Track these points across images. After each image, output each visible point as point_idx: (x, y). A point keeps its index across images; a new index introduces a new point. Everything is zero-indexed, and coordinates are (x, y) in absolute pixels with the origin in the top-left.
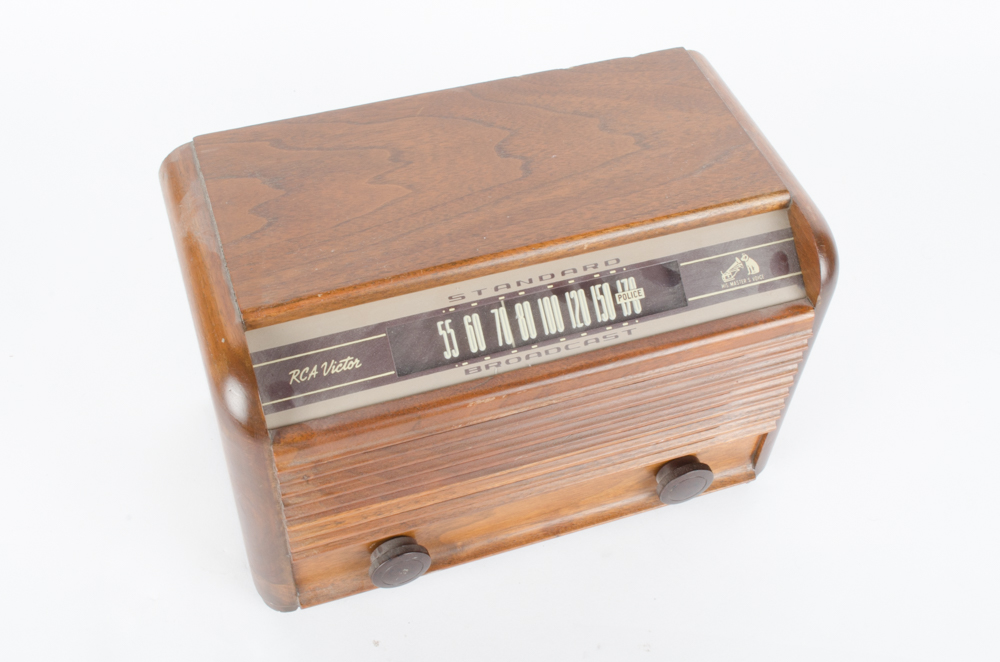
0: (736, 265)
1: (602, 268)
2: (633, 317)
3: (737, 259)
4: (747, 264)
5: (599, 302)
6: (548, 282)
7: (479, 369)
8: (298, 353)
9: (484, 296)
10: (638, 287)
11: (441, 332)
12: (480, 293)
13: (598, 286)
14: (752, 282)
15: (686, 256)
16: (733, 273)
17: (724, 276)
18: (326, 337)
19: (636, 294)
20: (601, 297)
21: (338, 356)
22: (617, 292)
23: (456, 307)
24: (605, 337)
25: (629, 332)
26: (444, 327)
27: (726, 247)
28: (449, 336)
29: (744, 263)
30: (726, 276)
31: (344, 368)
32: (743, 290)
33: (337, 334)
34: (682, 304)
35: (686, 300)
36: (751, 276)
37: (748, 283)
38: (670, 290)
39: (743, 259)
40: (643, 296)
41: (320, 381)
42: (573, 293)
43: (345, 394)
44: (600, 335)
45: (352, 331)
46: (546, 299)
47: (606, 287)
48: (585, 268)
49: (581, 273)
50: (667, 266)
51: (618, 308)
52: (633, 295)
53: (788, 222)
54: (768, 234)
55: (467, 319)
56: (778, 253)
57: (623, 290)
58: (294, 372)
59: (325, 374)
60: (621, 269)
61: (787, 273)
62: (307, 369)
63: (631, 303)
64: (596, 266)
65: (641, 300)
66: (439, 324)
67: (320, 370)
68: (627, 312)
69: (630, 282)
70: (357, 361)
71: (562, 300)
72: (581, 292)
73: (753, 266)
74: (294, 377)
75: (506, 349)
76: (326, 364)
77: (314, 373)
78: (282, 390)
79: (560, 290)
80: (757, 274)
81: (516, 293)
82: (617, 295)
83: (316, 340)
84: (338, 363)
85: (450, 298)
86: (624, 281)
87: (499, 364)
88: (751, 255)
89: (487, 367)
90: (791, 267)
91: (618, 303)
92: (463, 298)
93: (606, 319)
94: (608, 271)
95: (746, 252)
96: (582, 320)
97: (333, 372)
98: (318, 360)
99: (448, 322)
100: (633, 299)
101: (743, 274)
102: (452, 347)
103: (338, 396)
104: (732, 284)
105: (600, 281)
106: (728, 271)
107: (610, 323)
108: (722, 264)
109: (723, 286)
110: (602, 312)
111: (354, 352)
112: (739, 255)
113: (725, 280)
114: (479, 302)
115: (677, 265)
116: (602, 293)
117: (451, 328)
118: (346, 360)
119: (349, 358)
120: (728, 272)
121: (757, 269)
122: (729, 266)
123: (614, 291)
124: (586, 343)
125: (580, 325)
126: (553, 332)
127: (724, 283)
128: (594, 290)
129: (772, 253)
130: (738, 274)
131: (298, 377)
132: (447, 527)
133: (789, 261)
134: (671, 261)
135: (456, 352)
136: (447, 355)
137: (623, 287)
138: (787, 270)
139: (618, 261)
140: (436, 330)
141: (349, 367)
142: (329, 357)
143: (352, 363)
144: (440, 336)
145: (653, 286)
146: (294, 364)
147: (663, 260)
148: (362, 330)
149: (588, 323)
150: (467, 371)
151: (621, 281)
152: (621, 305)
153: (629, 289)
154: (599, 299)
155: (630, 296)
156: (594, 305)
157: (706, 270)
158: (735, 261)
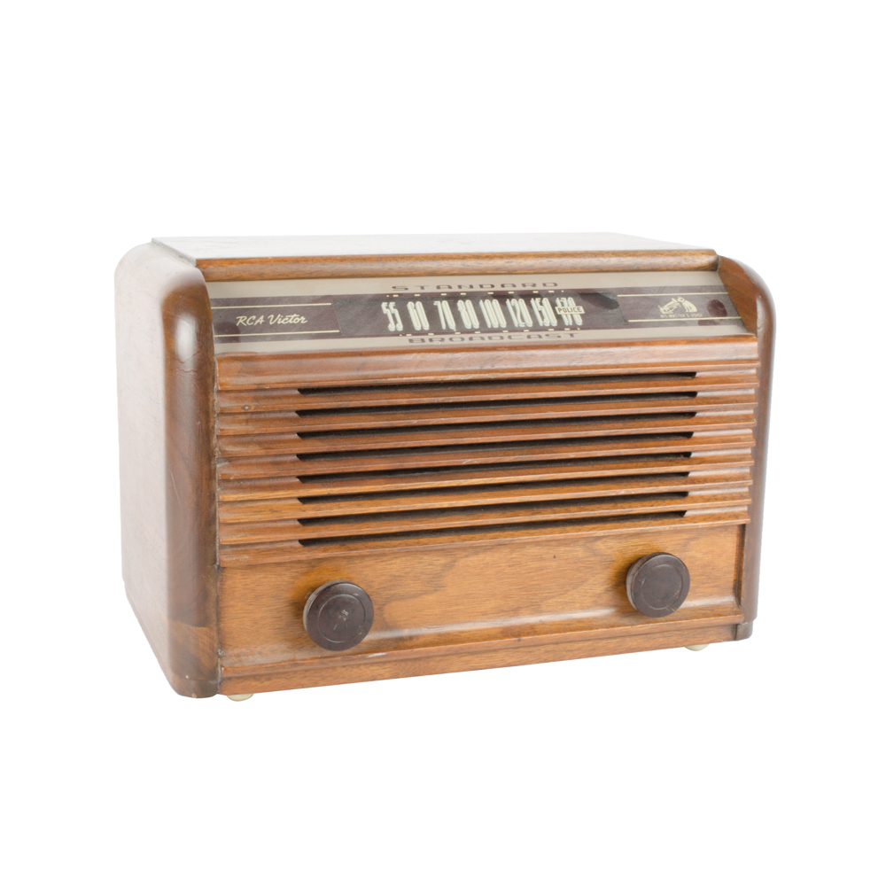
0: (674, 303)
1: (540, 287)
2: (574, 327)
3: (673, 299)
4: (684, 304)
5: (540, 312)
6: (489, 289)
7: (423, 340)
8: (248, 305)
9: (427, 290)
10: (577, 305)
11: (385, 310)
12: (422, 288)
13: (538, 300)
14: (691, 317)
15: (623, 291)
16: (671, 309)
17: (662, 309)
18: (273, 298)
19: (576, 310)
20: (541, 308)
21: (285, 312)
22: (557, 306)
23: (400, 294)
24: (547, 335)
25: (571, 335)
26: (388, 308)
27: (662, 289)
28: (393, 315)
29: (681, 303)
30: (664, 309)
31: (290, 321)
32: (682, 322)
33: (285, 297)
34: (623, 323)
35: (626, 321)
36: (689, 313)
37: (686, 317)
38: (610, 311)
39: (679, 300)
40: (583, 312)
41: (266, 327)
42: (514, 301)
43: (290, 340)
44: (542, 334)
45: (299, 297)
46: (487, 301)
47: (546, 301)
48: (524, 285)
49: (520, 288)
50: (604, 295)
51: (559, 317)
52: (573, 310)
53: (720, 281)
54: (702, 287)
55: (410, 305)
56: (714, 301)
57: (563, 306)
58: (241, 317)
59: (271, 323)
60: (560, 291)
61: (725, 316)
62: (254, 317)
63: (572, 315)
64: (535, 285)
65: (582, 315)
66: (384, 305)
67: (267, 320)
68: (568, 321)
69: (569, 301)
70: (303, 318)
71: (503, 304)
72: (522, 301)
73: (690, 307)
74: (241, 321)
75: (449, 331)
76: (272, 316)
77: (261, 320)
78: (231, 330)
79: (502, 297)
80: (695, 313)
81: (459, 293)
82: (556, 308)
83: (264, 298)
84: (284, 317)
85: (394, 287)
86: (564, 299)
87: (443, 340)
88: (686, 298)
89: (431, 340)
90: (728, 313)
91: (559, 313)
92: (406, 289)
93: (547, 324)
94: (547, 290)
95: (682, 296)
96: (523, 320)
97: (279, 323)
98: (267, 312)
99: (392, 304)
100: (573, 313)
101: (680, 310)
102: (396, 322)
103: (282, 340)
104: (671, 316)
105: (540, 296)
106: (666, 306)
107: (552, 327)
108: (658, 302)
109: (662, 316)
110: (543, 318)
111: (301, 312)
112: (676, 298)
113: (663, 312)
114: (422, 294)
115: (615, 296)
116: (542, 305)
117: (394, 307)
118: (293, 316)
119: (295, 315)
120: (666, 308)
121: (694, 309)
122: (666, 303)
123: (553, 305)
124: (529, 337)
125: (522, 325)
126: (496, 326)
127: (662, 314)
128: (534, 302)
129: (708, 301)
130: (675, 310)
131: (245, 322)
132: (393, 592)
133: (726, 308)
134: (608, 291)
135: (400, 327)
136: (392, 327)
137: (562, 304)
138: (725, 314)
139: (556, 285)
140: (380, 308)
141: (294, 322)
142: (276, 312)
143: (299, 320)
144: (385, 312)
145: (592, 307)
146: (242, 312)
147: (600, 290)
148: (309, 297)
149: (530, 323)
150: (411, 341)
151: (560, 299)
152: (561, 315)
153: (569, 305)
154: (540, 310)
155: (569, 310)
156: (534, 312)
157: (643, 303)
158: (671, 300)
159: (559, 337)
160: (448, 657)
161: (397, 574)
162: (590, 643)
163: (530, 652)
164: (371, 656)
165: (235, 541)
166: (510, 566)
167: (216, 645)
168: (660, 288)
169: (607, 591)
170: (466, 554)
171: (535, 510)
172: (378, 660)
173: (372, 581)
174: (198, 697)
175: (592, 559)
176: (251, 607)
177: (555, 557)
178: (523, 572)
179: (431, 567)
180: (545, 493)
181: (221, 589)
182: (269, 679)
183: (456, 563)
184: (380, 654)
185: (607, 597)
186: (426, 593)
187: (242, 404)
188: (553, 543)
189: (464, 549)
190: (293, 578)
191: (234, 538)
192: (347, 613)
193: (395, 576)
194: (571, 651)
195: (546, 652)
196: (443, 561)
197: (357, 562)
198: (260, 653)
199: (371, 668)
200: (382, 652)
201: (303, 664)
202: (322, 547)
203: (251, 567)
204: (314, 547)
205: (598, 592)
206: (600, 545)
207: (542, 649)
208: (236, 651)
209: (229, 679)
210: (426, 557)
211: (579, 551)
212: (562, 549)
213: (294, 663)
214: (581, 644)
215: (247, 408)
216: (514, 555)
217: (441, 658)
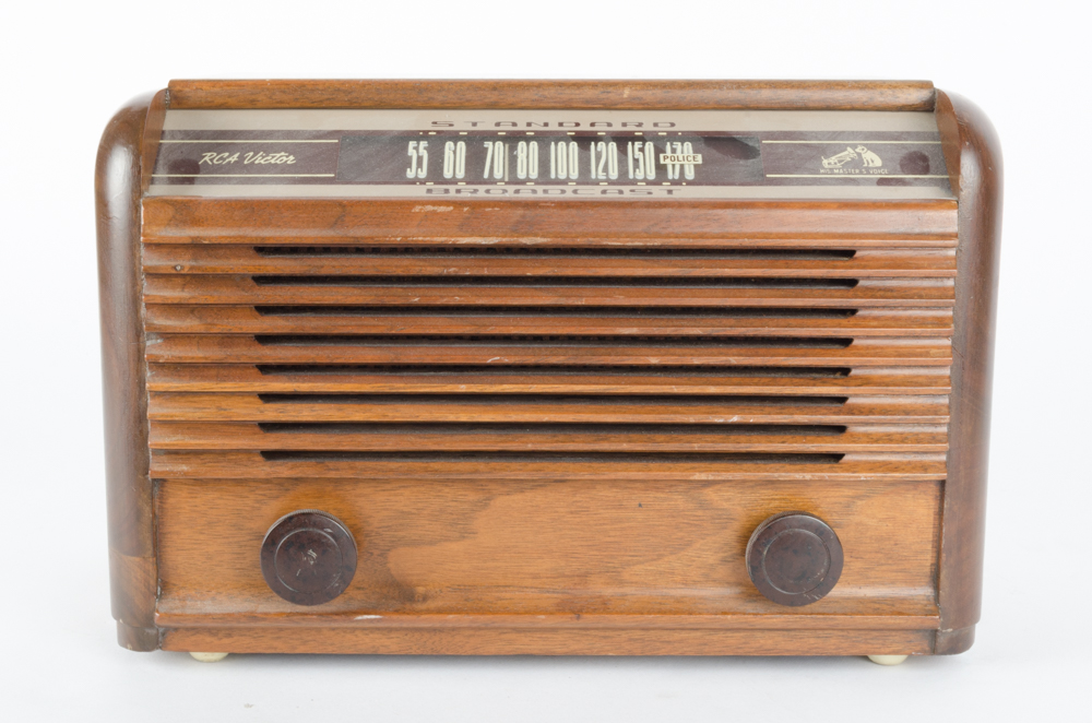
0: (849, 154)
1: (648, 127)
2: (677, 182)
3: (849, 149)
4: (863, 156)
5: (636, 161)
6: (570, 129)
7: (446, 191)
8: (222, 140)
9: (479, 128)
10: (695, 151)
11: (411, 151)
12: (474, 124)
13: (638, 145)
14: (869, 174)
15: (773, 135)
16: (840, 161)
17: (825, 161)
18: (263, 132)
19: (691, 158)
20: (639, 155)
21: (268, 149)
22: (664, 152)
23: (438, 132)
24: (632, 190)
25: (670, 192)
26: (416, 148)
27: (836, 135)
28: (420, 159)
29: (859, 154)
30: (828, 162)
31: (273, 161)
32: (851, 179)
33: (279, 131)
34: (757, 179)
35: (763, 175)
36: (868, 168)
37: (861, 173)
38: (742, 162)
39: (857, 150)
40: (700, 162)
41: (238, 166)
42: (601, 145)
43: (262, 183)
44: (626, 188)
45: (298, 132)
46: (562, 145)
47: (650, 146)
48: (624, 125)
49: (617, 128)
50: (743, 140)
51: (661, 169)
52: (686, 158)
53: (935, 126)
54: (902, 133)
55: (449, 146)
56: (915, 153)
58: (209, 154)
59: (246, 162)
60: (676, 133)
61: (925, 174)
62: (227, 154)
63: (682, 166)
64: (640, 125)
65: (696, 166)
66: (412, 144)
67: (242, 158)
68: (673, 174)
69: (686, 148)
70: (292, 158)
71: (584, 148)
72: (613, 145)
73: (873, 159)
74: (207, 159)
75: (492, 181)
76: (251, 154)
77: (234, 158)
78: (187, 168)
79: (585, 139)
80: (877, 168)
81: (524, 132)
82: (662, 156)
83: (250, 132)
84: (268, 155)
85: (435, 123)
86: (678, 145)
87: (476, 191)
88: (871, 148)
89: (458, 191)
90: (932, 169)
91: (662, 162)
92: (451, 125)
93: (639, 177)
94: (657, 132)
95: (864, 145)
96: (606, 169)
97: (257, 162)
98: (244, 149)
99: (423, 144)
100: (685, 163)
101: (857, 163)
102: (420, 164)
103: (253, 184)
104: (837, 171)
105: (643, 139)
106: (833, 158)
107: (645, 180)
108: (825, 151)
109: (822, 171)
110: (636, 168)
111: (292, 150)
112: (854, 147)
113: (826, 166)
114: (470, 133)
115: (759, 141)
116: (642, 150)
117: (425, 148)
118: (278, 155)
119: (283, 154)
120: (833, 159)
121: (878, 162)
122: (835, 153)
123: (659, 150)
124: (604, 192)
125: (602, 176)
126: (562, 176)
127: (823, 168)
128: (633, 149)
129: (905, 152)
130: (847, 163)
131: (211, 160)
132: (401, 534)
133: (931, 163)
134: (748, 135)
135: (423, 174)
136: (410, 174)
137: (674, 151)
138: (926, 170)
139: (673, 125)
140: (406, 148)
141: (278, 162)
142: (256, 149)
143: (285, 159)
144: (409, 154)
145: (717, 155)
146: (210, 148)
147: (738, 133)
148: (310, 132)
149: (614, 175)
150: (429, 191)
151: (672, 144)
152: (665, 166)
153: (682, 152)
154: (636, 157)
155: (681, 158)
156: (627, 160)
157: (799, 152)
158: (846, 150)
159: (650, 193)
160: (482, 632)
161: (405, 509)
162: (698, 634)
163: (605, 637)
164: (359, 618)
165: (167, 445)
166: (572, 513)
167: (152, 582)
168: (834, 132)
169: (724, 561)
170: (506, 489)
171: (603, 434)
172: (371, 625)
173: (371, 517)
174: (134, 649)
175: (700, 513)
176: (202, 537)
177: (640, 505)
178: (591, 522)
179: (455, 504)
180: (614, 412)
181: (161, 508)
182: (229, 636)
183: (492, 502)
184: (373, 617)
185: (723, 572)
186: (448, 539)
187: (173, 263)
188: (638, 485)
189: (503, 482)
190: (258, 501)
191: (167, 441)
192: (314, 555)
193: (403, 512)
194: (669, 642)
195: (630, 640)
196: (472, 496)
197: (348, 488)
198: (213, 599)
199: (371, 635)
200: (376, 614)
201: (264, 619)
202: (290, 463)
203: (201, 482)
204: (279, 462)
205: (711, 561)
206: (710, 494)
207: (624, 635)
208: (182, 593)
209: (176, 629)
210: (447, 490)
211: (679, 501)
212: (652, 494)
213: (253, 617)
214: (684, 635)
215: (179, 268)
216: (578, 498)
217: (471, 632)
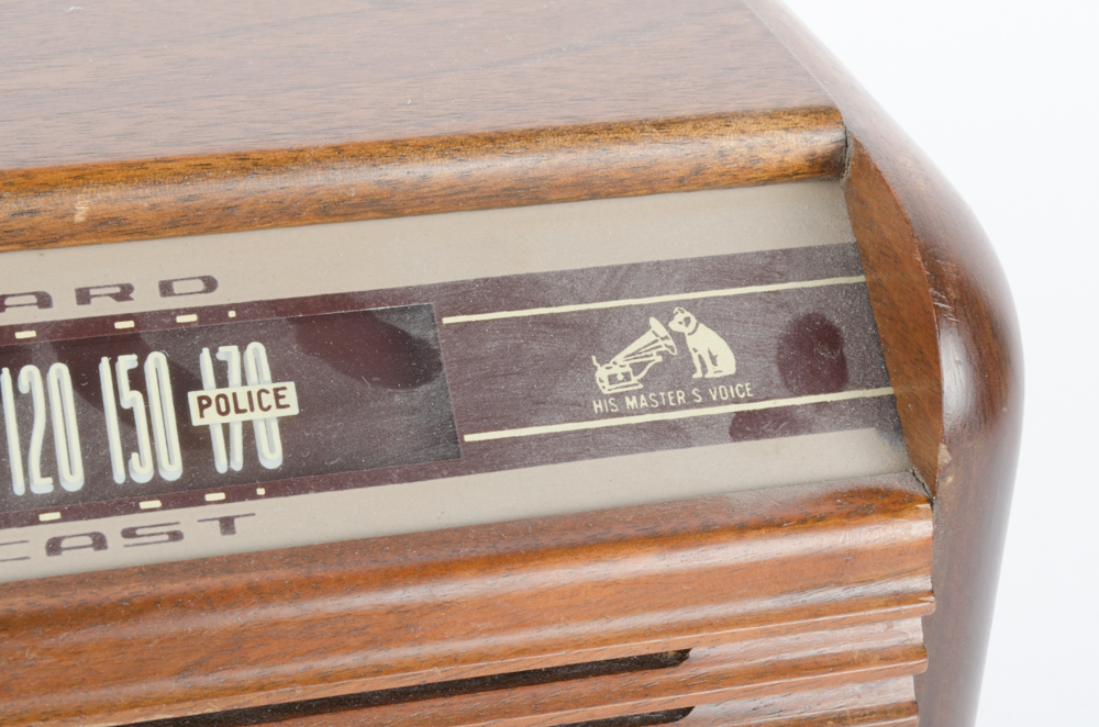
0: (653, 340)
1: (147, 300)
2: (241, 486)
3: (654, 322)
4: (691, 342)
5: (126, 417)
10: (277, 375)
13: (127, 362)
14: (708, 403)
15: (463, 295)
16: (637, 368)
17: (602, 373)
19: (268, 399)
20: (131, 398)
22: (198, 385)
24: (129, 533)
25: (227, 524)
27: (618, 279)
29: (680, 339)
30: (610, 373)
32: (673, 427)
35: (455, 439)
36: (704, 384)
37: (690, 403)
38: (399, 398)
39: (674, 325)
40: (294, 410)
42: (29, 373)
44: (111, 526)
47: (157, 365)
48: (83, 296)
49: (66, 309)
50: (394, 320)
51: (194, 441)
52: (255, 401)
53: (847, 224)
54: (773, 255)
56: (809, 319)
57: (222, 380)
60: (220, 311)
61: (839, 387)
63: (248, 430)
64: (124, 293)
65: (284, 423)
68: (228, 459)
69: (252, 362)
72: (60, 372)
73: (713, 351)
80: (727, 381)
82: (193, 396)
86: (228, 353)
88: (709, 315)
90: (853, 370)
91: (196, 421)
93: (142, 474)
94: (171, 314)
95: (690, 306)
96: (50, 466)
100: (256, 416)
101: (675, 371)
104: (631, 403)
105: (136, 343)
106: (619, 358)
107: (157, 488)
108: (597, 336)
109: (597, 406)
110: (130, 446)
112: (665, 313)
113: (606, 388)
115: (434, 322)
116: (137, 380)
120: (621, 363)
121: (727, 364)
122: (624, 342)
123: (184, 381)
124: (54, 547)
125: (43, 486)
127: (601, 396)
128: (113, 372)
129: (785, 318)
130: (656, 371)
133: (849, 350)
134: (407, 301)
137: (221, 371)
138: (838, 378)
139: (210, 284)
145: (335, 380)
147: (379, 296)
149: (73, 480)
151: (213, 352)
152: (205, 430)
153: (244, 382)
154: (125, 405)
155: (243, 404)
156: (102, 423)
157: (536, 348)
158: (646, 328)
159: (176, 536)
168: (614, 270)
